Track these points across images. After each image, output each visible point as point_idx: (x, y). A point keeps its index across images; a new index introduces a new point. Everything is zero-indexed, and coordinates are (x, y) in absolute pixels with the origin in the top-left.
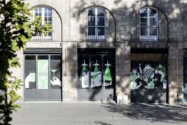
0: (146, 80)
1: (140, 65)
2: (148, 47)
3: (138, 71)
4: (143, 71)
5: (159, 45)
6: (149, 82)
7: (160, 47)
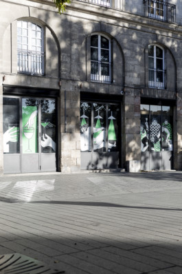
0: (153, 140)
1: (147, 119)
2: (157, 96)
3: (145, 128)
4: (149, 128)
5: (167, 95)
6: (155, 142)
7: (169, 97)
